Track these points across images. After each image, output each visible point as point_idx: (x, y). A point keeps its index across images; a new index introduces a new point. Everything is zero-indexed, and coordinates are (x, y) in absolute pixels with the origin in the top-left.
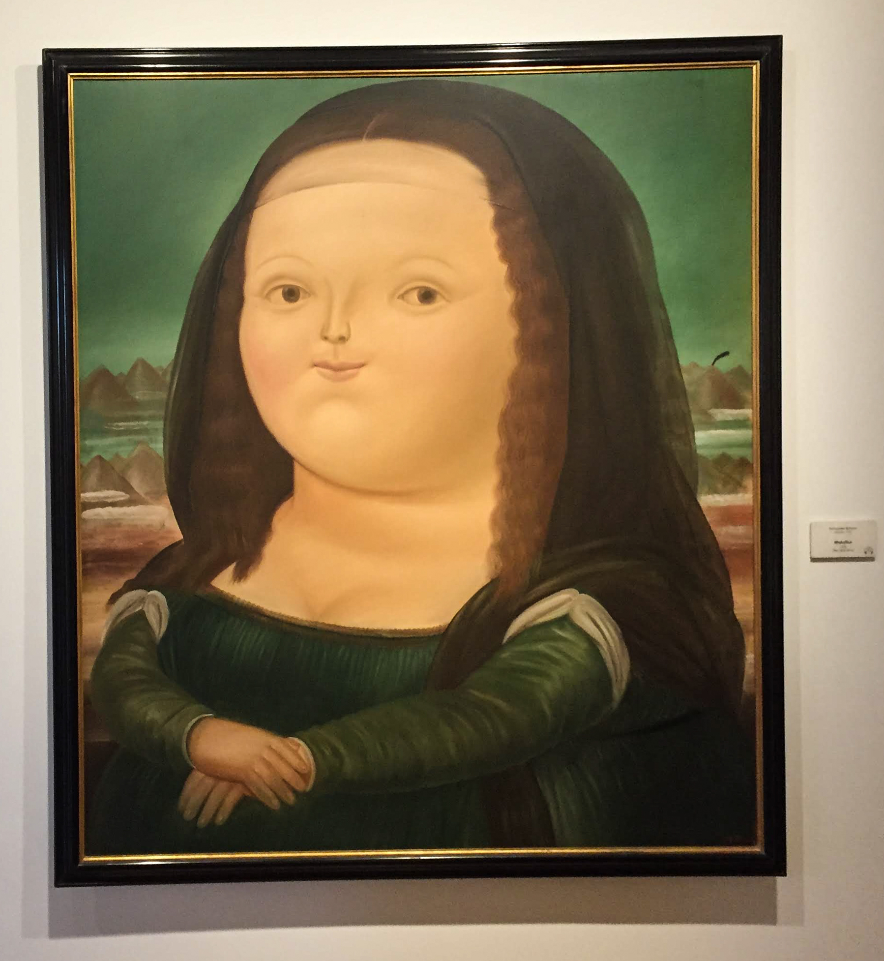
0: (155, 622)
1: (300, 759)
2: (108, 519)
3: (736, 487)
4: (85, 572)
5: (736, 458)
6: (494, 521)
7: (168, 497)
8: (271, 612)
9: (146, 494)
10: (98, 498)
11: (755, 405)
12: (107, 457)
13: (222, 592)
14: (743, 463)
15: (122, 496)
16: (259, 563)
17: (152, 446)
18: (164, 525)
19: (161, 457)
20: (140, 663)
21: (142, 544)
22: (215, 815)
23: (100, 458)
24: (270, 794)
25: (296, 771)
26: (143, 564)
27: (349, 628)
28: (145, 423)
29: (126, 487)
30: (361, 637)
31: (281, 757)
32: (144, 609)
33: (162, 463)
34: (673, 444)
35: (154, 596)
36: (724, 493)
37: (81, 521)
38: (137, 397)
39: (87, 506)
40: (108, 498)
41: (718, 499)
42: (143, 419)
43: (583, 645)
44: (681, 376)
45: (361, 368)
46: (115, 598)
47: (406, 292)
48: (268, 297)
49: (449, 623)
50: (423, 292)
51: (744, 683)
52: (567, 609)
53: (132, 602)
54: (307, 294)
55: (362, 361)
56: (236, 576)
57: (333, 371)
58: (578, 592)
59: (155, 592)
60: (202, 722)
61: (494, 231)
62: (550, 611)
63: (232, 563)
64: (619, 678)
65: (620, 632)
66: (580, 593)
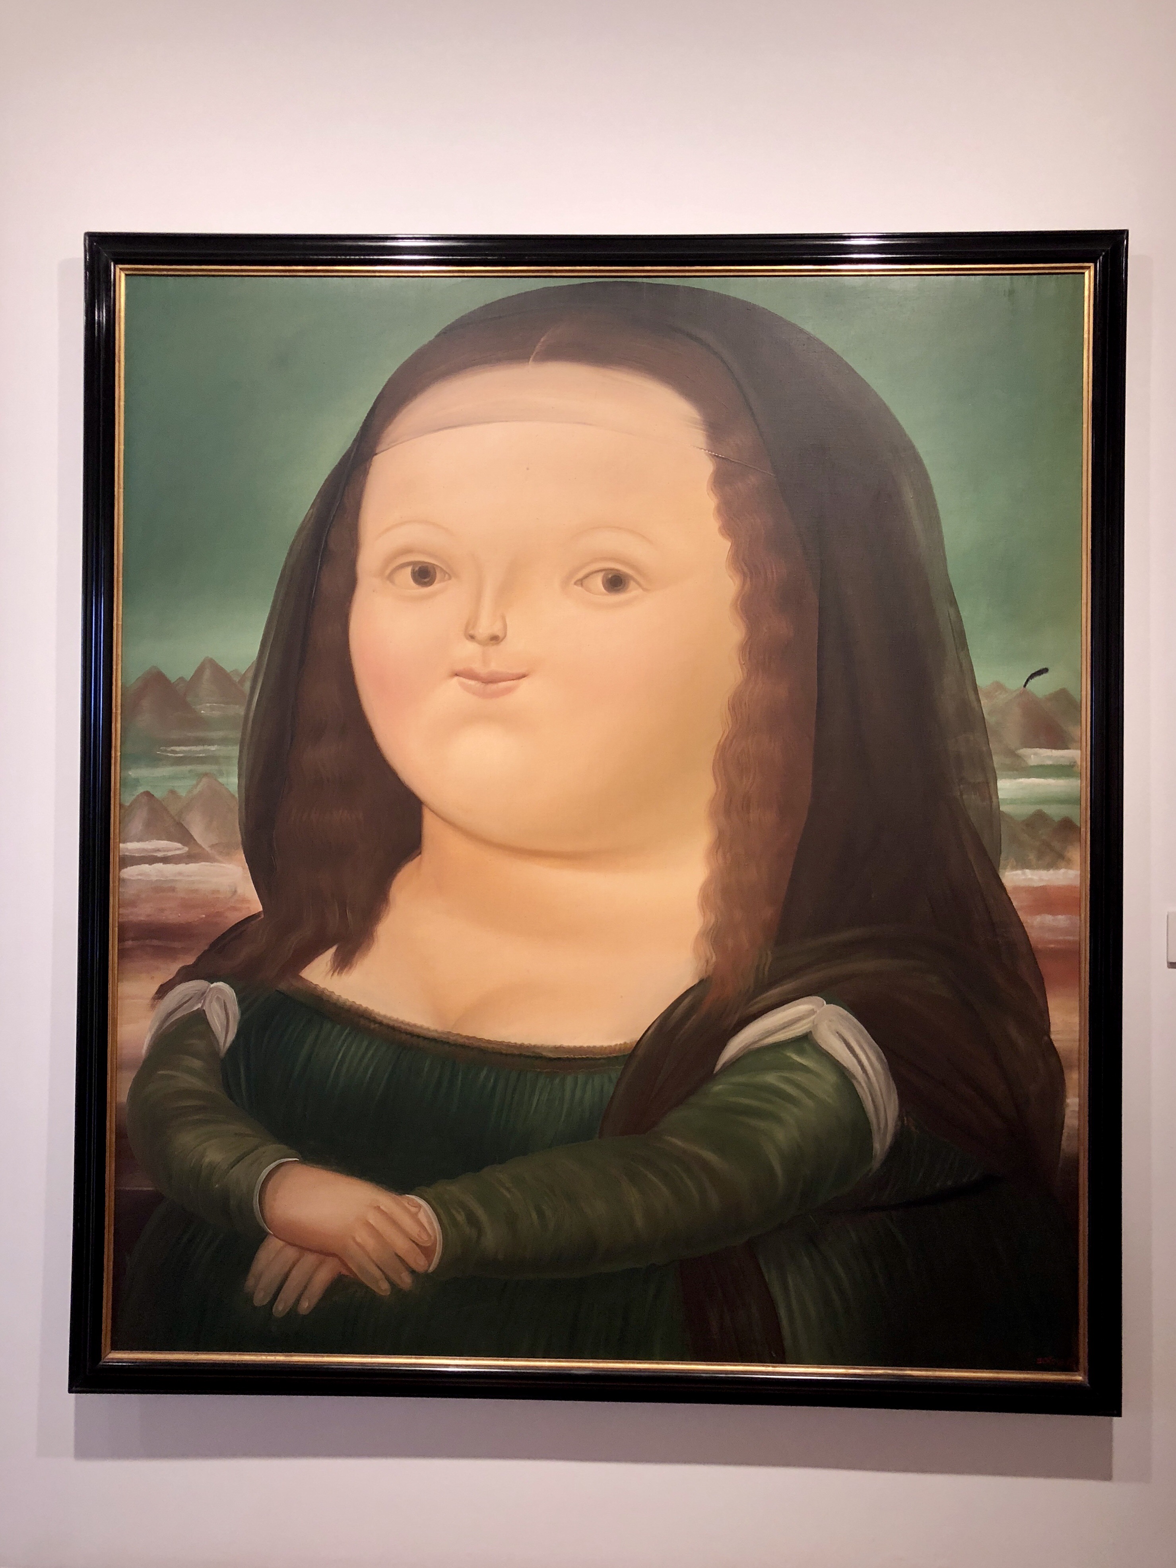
0: (219, 1027)
1: (422, 1226)
2: (157, 880)
3: (1057, 859)
4: (122, 953)
5: (1057, 819)
6: (705, 898)
7: (243, 852)
8: (385, 1017)
9: (212, 846)
10: (144, 850)
11: (1084, 744)
13: (315, 986)
14: (1067, 826)
15: (179, 849)
16: (369, 948)
18: (235, 891)
19: (233, 796)
20: (197, 1083)
21: (204, 916)
22: (298, 1301)
23: (148, 794)
24: (377, 1273)
25: (416, 1244)
26: (204, 946)
27: (496, 1043)
28: (213, 748)
29: (185, 837)
30: (513, 1055)
31: (394, 1222)
32: (204, 1008)
33: (235, 806)
34: (965, 797)
35: (220, 990)
36: (1038, 868)
37: (119, 882)
38: (202, 712)
39: (127, 861)
40: (159, 850)
41: (1030, 876)
42: (211, 742)
43: (832, 1078)
44: (979, 701)
45: (521, 680)
46: (163, 991)
47: (587, 576)
48: (390, 578)
49: (638, 1039)
50: (610, 576)
51: (1064, 1138)
52: (809, 1025)
53: (187, 999)
54: (447, 575)
55: (522, 670)
56: (336, 964)
57: (481, 683)
58: (825, 1002)
59: (221, 984)
60: (283, 1169)
61: (714, 493)
62: (784, 1028)
63: (331, 947)
64: (882, 1126)
65: (885, 1060)
66: (827, 1004)
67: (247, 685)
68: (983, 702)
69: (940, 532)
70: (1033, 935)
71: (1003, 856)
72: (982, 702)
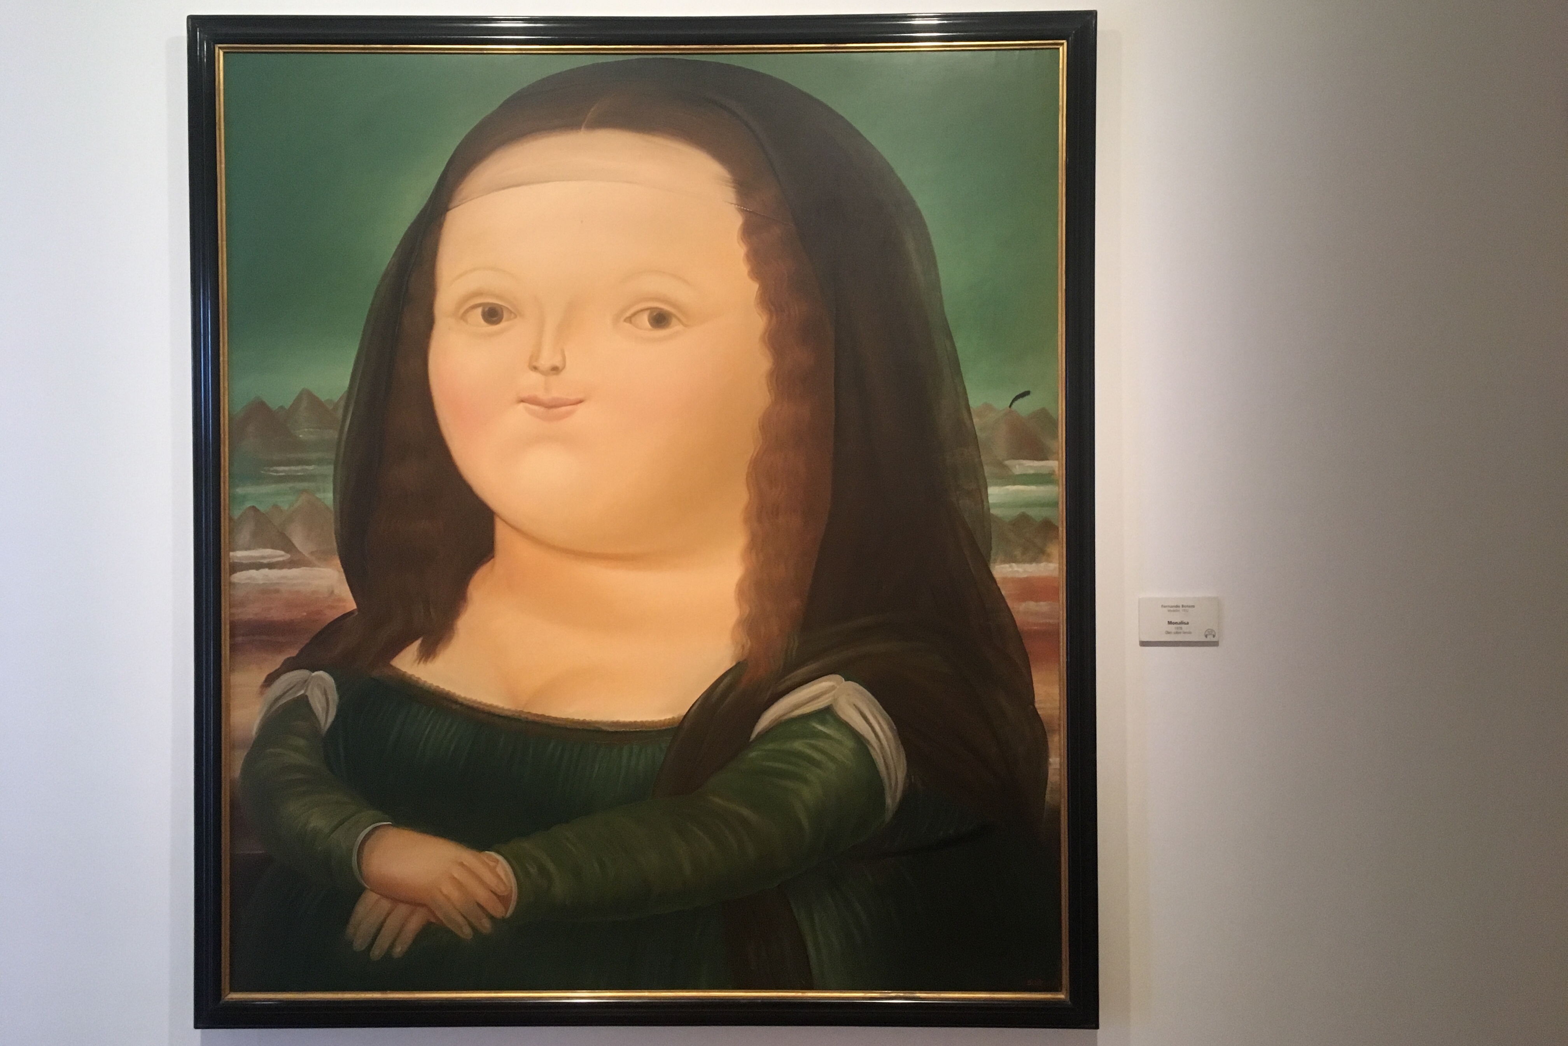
0: (320, 709)
1: (501, 880)
2: (264, 584)
3: (1038, 554)
4: (233, 648)
5: (1039, 520)
6: (741, 591)
8: (465, 698)
9: (312, 553)
10: (252, 557)
11: (1060, 455)
12: (262, 508)
13: (404, 674)
14: (1048, 526)
15: (282, 556)
16: (450, 638)
17: (319, 495)
18: (332, 592)
19: (327, 508)
20: (301, 760)
21: (305, 614)
22: (392, 946)
23: (254, 509)
24: (460, 919)
25: (495, 894)
26: (305, 640)
27: (562, 719)
28: (311, 468)
29: (287, 545)
30: (576, 730)
31: (476, 876)
32: (307, 694)
33: (331, 517)
34: (960, 502)
35: (321, 678)
36: (1024, 561)
37: (230, 586)
38: (301, 436)
39: (236, 567)
40: (263, 557)
41: (1016, 569)
42: (308, 463)
43: (850, 743)
44: (971, 419)
45: (579, 405)
46: (271, 679)
47: (635, 314)
48: (463, 317)
49: (685, 714)
50: (655, 314)
51: (1047, 792)
52: (830, 699)
53: (292, 685)
54: (513, 316)
55: (580, 396)
56: (422, 654)
57: (544, 408)
58: (843, 679)
59: (321, 673)
60: (377, 832)
61: (743, 241)
62: (807, 703)
63: (416, 639)
64: (893, 785)
65: (895, 728)
66: (846, 680)
67: (340, 412)
68: (976, 420)
69: (937, 275)
70: (1018, 618)
71: (993, 552)
72: (974, 420)
